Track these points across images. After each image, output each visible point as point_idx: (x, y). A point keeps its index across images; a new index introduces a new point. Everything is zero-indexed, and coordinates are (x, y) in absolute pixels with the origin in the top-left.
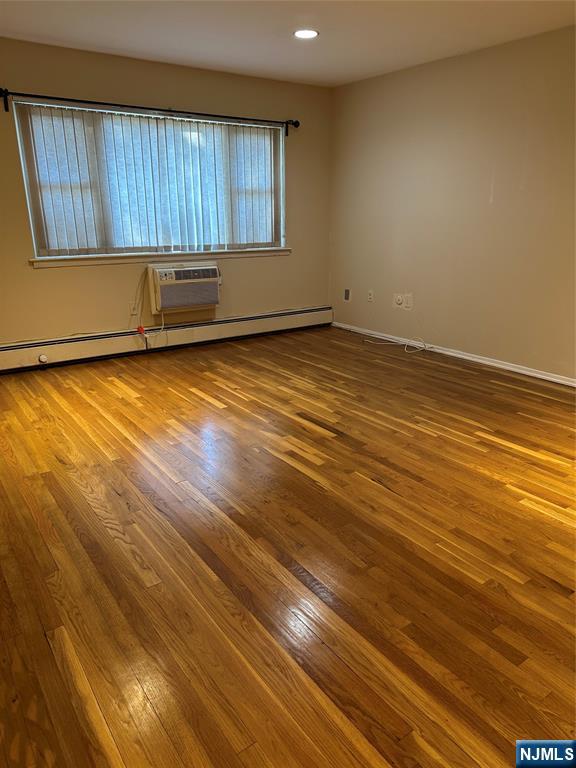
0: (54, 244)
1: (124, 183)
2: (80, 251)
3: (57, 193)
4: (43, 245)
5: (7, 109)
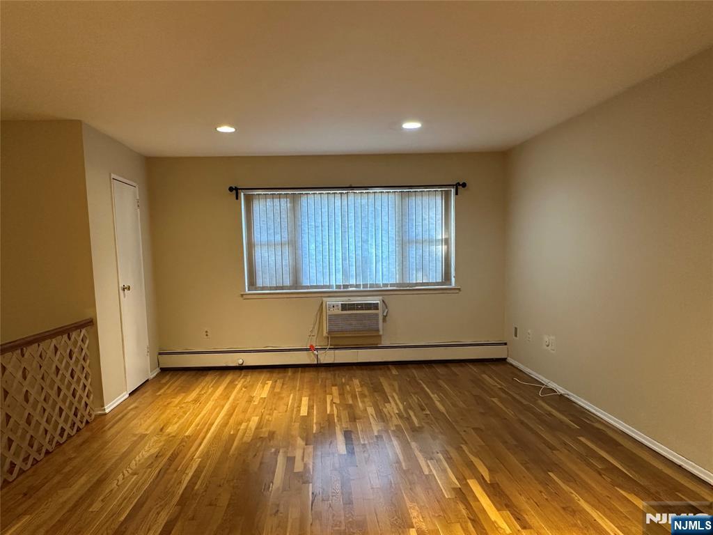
0: (259, 283)
1: (312, 240)
2: (277, 288)
3: (265, 248)
4: (252, 284)
5: (237, 198)
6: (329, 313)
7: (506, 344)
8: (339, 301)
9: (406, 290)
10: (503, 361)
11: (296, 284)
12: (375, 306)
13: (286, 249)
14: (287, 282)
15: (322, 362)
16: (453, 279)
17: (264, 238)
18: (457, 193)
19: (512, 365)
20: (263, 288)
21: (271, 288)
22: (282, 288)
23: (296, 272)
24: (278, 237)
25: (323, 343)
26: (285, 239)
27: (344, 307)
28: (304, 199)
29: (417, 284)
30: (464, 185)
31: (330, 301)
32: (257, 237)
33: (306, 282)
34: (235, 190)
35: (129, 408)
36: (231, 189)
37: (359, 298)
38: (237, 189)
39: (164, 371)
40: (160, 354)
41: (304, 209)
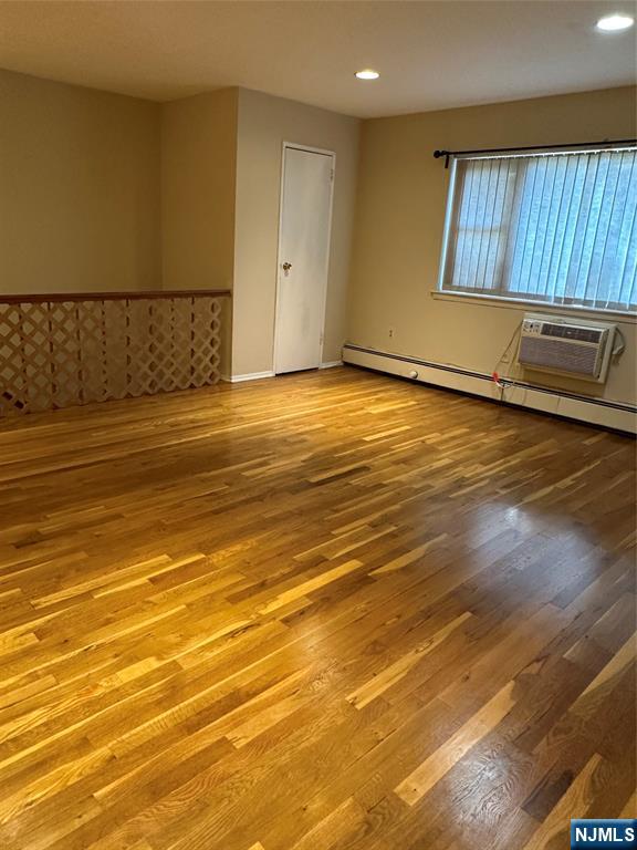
0: (456, 281)
1: (533, 226)
2: (475, 290)
3: (470, 235)
4: (448, 280)
5: (447, 167)
6: (525, 334)
8: (543, 320)
12: (593, 337)
15: (507, 400)
17: (471, 222)
20: (459, 288)
21: (468, 290)
22: (482, 291)
23: (503, 271)
24: (489, 220)
26: (497, 224)
27: (547, 330)
31: (530, 318)
32: (462, 222)
33: (513, 288)
34: (444, 155)
36: (437, 154)
37: (576, 320)
38: (448, 154)
39: (348, 366)
40: (346, 346)
41: (531, 180)
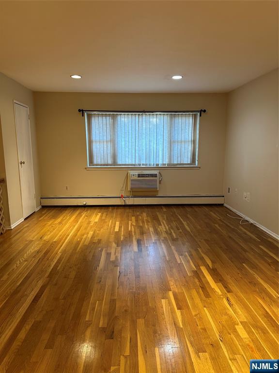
0: (95, 162)
1: (123, 139)
2: (104, 165)
3: (98, 144)
4: (91, 162)
5: (83, 116)
6: (131, 178)
7: (223, 196)
8: (137, 173)
9: (171, 167)
10: (221, 205)
11: (115, 163)
12: (155, 176)
13: (109, 144)
14: (110, 162)
15: (127, 204)
16: (197, 162)
17: (98, 139)
18: (200, 116)
19: (226, 207)
20: (97, 165)
21: (101, 165)
22: (107, 165)
23: (114, 157)
24: (105, 138)
25: (128, 194)
26: (109, 139)
27: (139, 176)
28: (119, 117)
29: (177, 164)
30: (205, 111)
31: (132, 172)
32: (94, 138)
33: (119, 162)
34: (82, 111)
35: (25, 226)
36: (80, 111)
37: (147, 171)
38: (83, 111)
39: (44, 207)
40: (41, 198)
41: (119, 123)
